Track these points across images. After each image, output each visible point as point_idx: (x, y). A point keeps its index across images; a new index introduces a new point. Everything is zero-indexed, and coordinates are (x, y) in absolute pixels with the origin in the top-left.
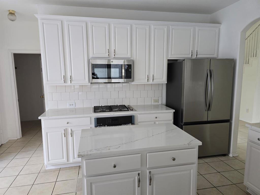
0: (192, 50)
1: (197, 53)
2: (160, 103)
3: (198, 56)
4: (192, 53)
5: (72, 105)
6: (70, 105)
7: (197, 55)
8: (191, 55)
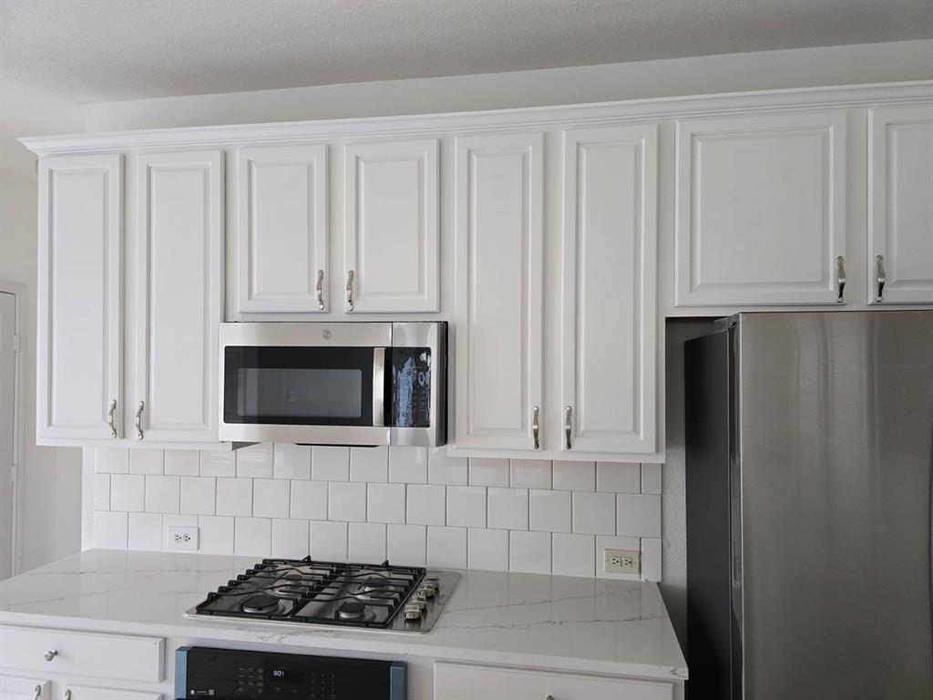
0: (840, 258)
1: (881, 272)
2: (651, 574)
3: (892, 295)
4: (841, 272)
5: (187, 538)
6: (178, 538)
7: (881, 286)
8: (832, 287)
